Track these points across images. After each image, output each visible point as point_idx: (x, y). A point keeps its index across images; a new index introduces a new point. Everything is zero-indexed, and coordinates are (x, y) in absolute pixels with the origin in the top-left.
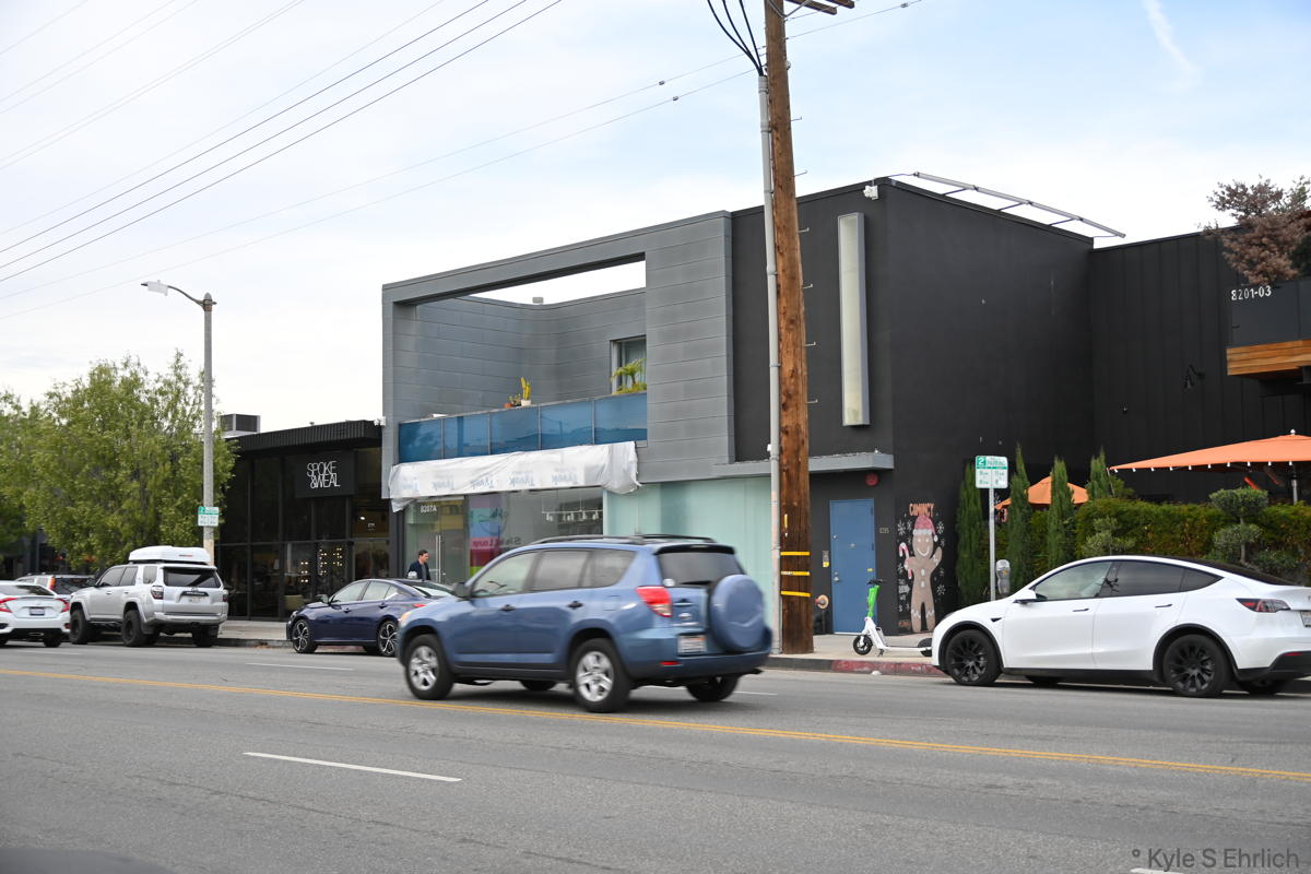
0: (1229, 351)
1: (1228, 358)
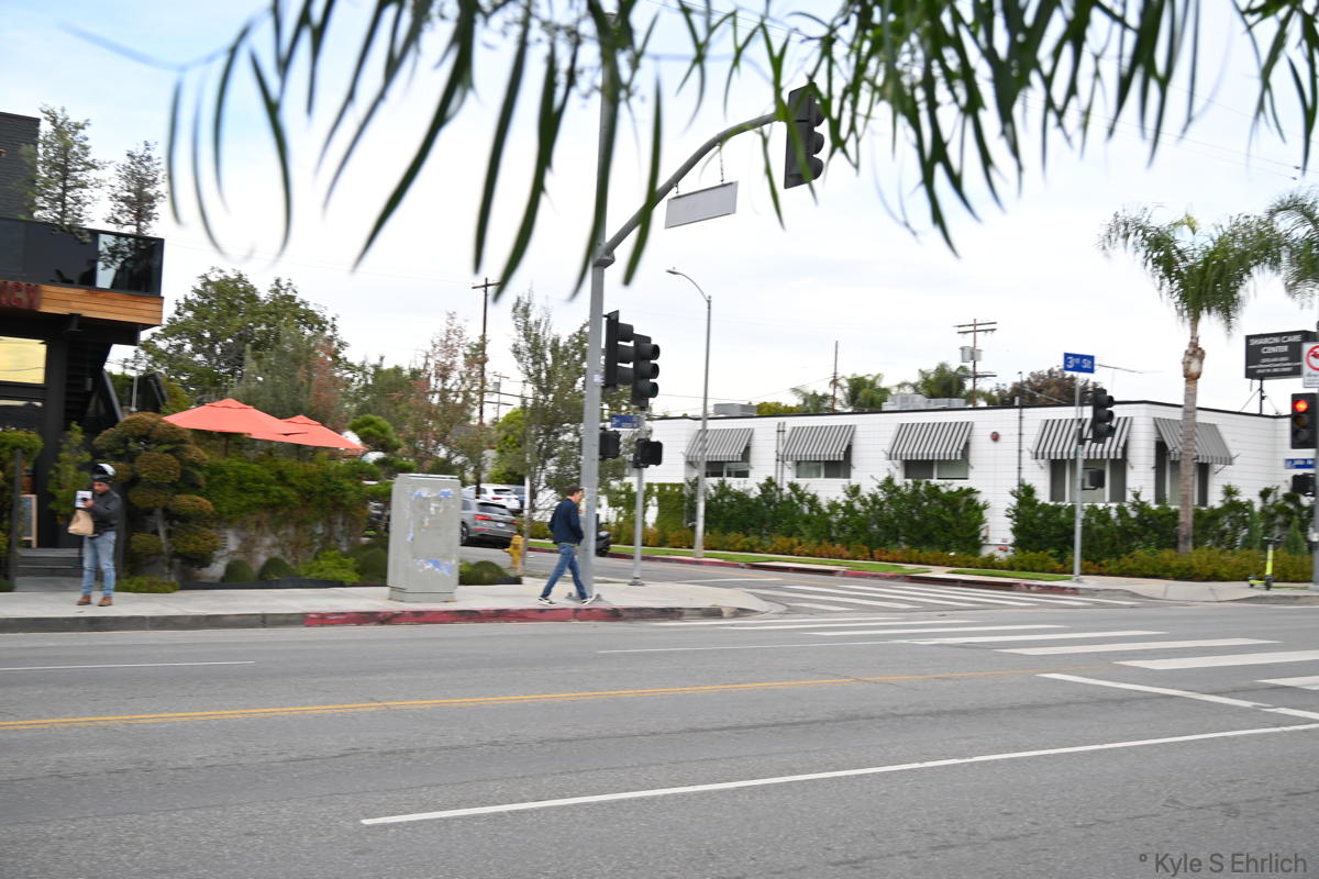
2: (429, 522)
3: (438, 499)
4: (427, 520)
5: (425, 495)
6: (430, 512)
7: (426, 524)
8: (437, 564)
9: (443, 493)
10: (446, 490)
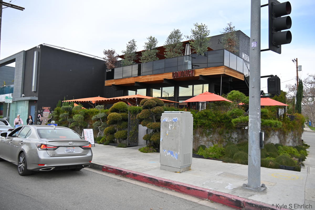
0: (105, 81)
1: (105, 82)
2: (169, 133)
3: (172, 123)
4: (167, 132)
5: (166, 121)
6: (169, 128)
7: (167, 134)
8: (172, 153)
9: (174, 120)
10: (175, 119)
